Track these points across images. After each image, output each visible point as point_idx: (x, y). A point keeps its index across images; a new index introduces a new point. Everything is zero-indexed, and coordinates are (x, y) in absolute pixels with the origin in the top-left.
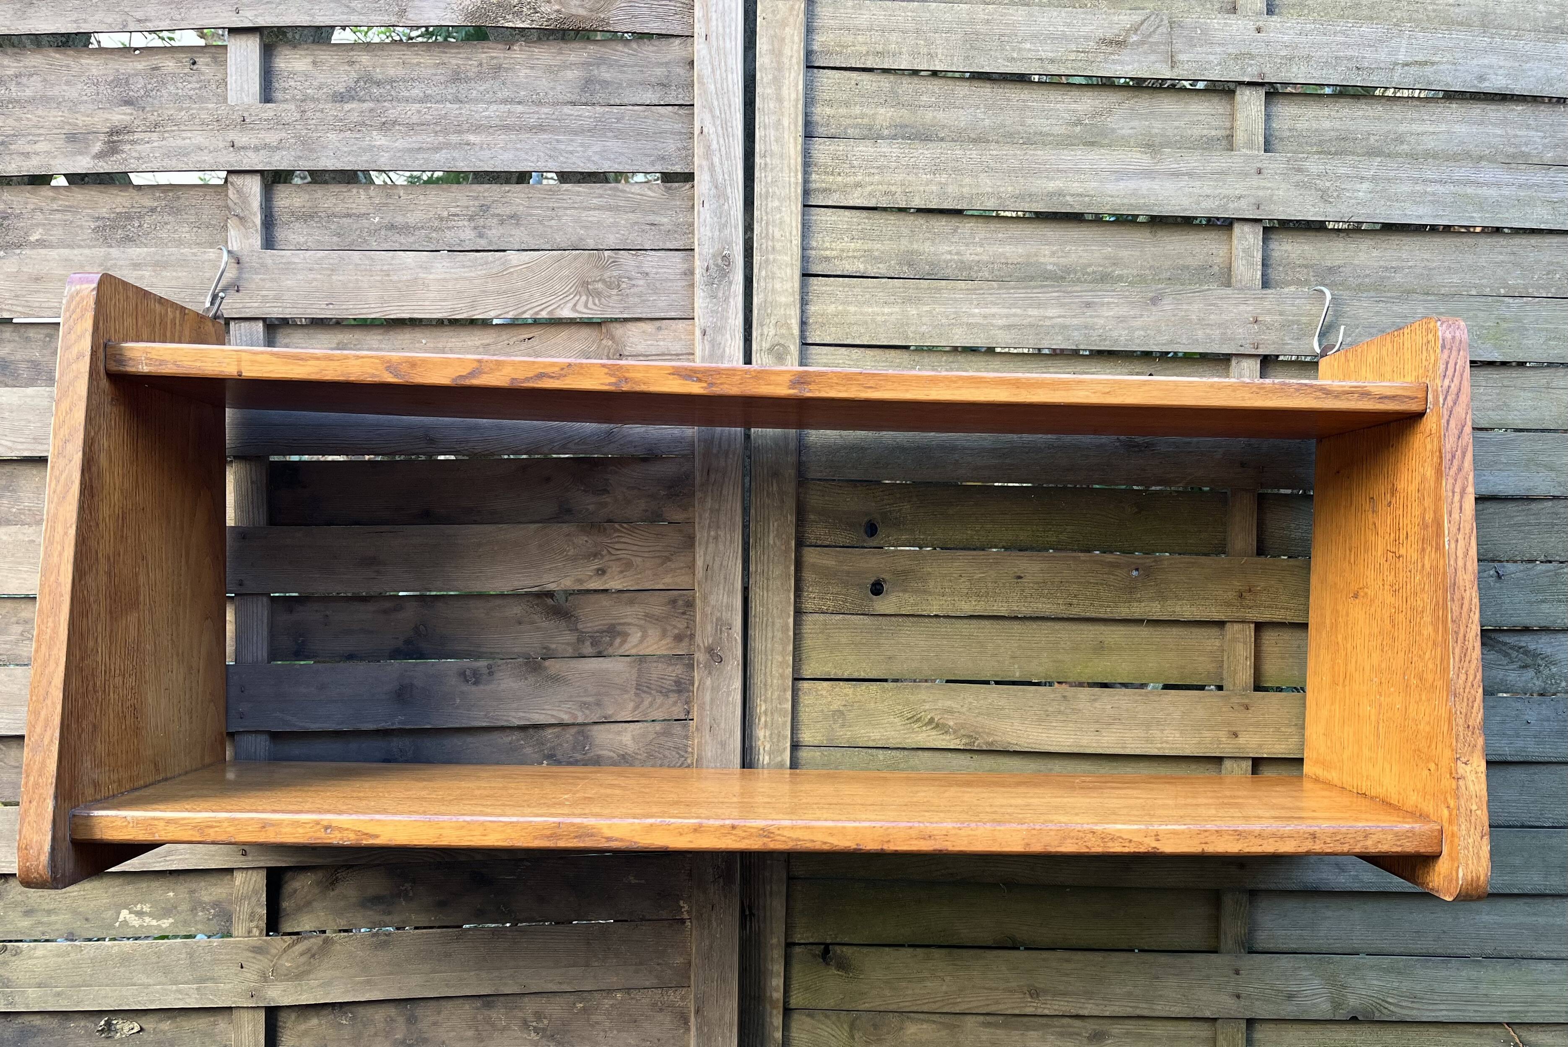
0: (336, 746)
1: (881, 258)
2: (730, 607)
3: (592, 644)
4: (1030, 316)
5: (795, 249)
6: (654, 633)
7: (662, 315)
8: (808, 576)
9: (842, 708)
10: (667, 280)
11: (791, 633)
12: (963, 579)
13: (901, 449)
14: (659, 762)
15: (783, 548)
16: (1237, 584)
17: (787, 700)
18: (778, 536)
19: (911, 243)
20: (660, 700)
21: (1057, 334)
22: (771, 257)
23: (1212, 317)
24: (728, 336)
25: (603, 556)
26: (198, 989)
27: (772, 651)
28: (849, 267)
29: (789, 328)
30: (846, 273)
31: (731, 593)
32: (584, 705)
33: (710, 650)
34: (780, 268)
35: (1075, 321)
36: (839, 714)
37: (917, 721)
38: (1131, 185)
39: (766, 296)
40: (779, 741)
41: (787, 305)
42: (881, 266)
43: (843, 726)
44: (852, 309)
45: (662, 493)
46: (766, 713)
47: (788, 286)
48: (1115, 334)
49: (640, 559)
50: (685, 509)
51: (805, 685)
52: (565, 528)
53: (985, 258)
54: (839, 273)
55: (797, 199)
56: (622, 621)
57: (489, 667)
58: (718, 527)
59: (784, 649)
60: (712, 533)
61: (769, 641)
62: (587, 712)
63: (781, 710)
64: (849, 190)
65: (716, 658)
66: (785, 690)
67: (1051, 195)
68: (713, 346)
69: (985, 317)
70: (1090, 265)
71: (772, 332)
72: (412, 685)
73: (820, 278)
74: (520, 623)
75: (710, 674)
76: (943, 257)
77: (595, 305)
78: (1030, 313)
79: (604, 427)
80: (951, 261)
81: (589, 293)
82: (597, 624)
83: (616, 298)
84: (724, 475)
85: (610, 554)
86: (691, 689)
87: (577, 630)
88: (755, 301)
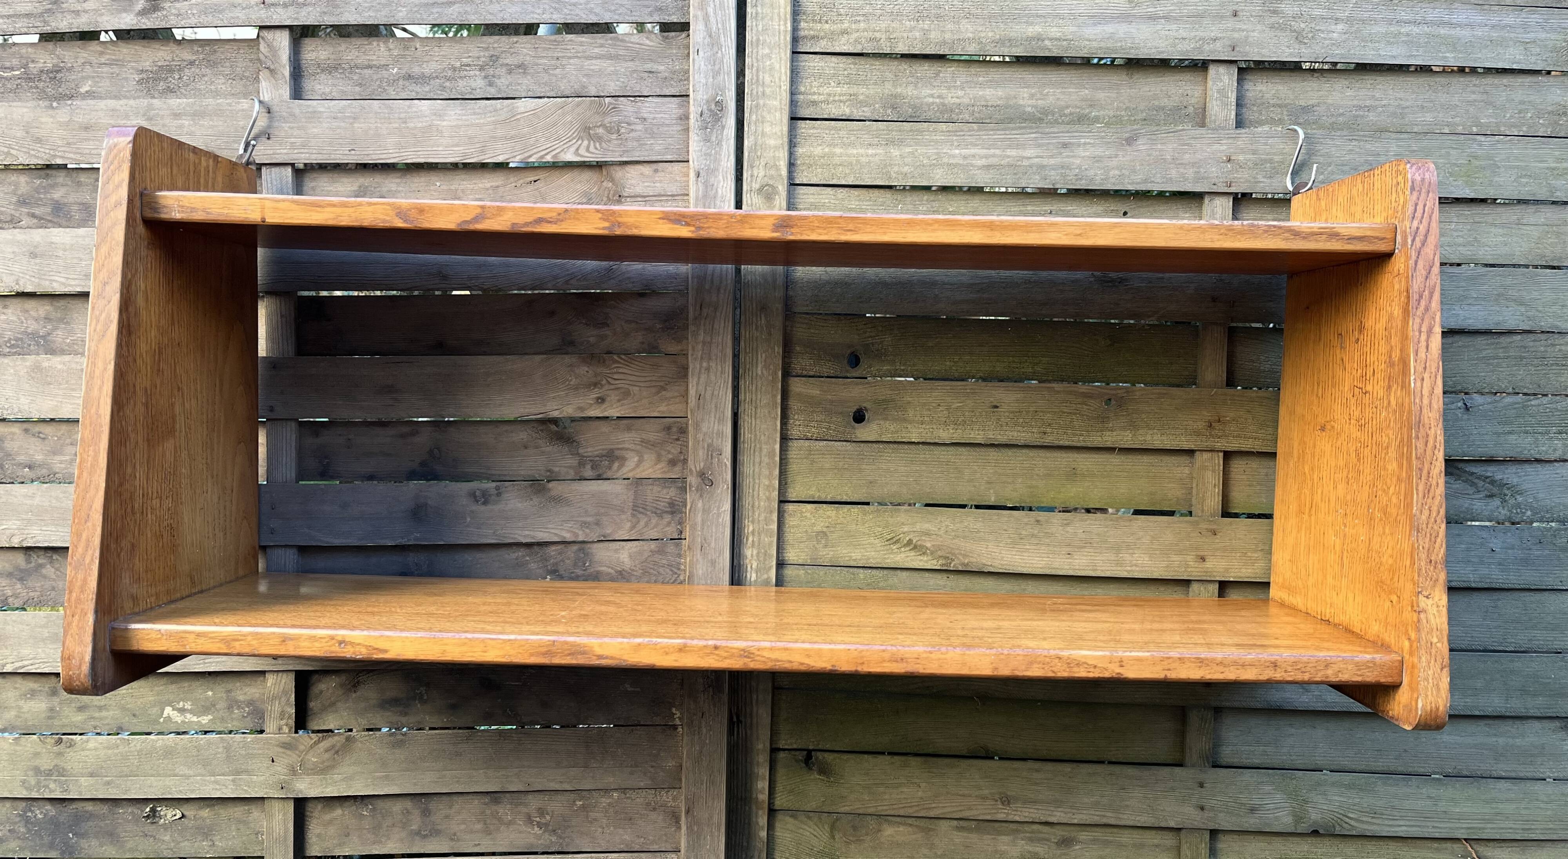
1: (866, 101)
2: (720, 434)
3: (592, 468)
4: (1009, 157)
5: (784, 94)
6: (649, 457)
7: (659, 158)
8: (794, 404)
9: (825, 529)
10: (663, 125)
11: (777, 459)
12: (941, 408)
13: (883, 284)
14: (654, 578)
15: (770, 378)
16: (1207, 415)
17: (773, 521)
18: (766, 367)
19: (895, 86)
20: (654, 521)
21: (1034, 174)
22: (761, 102)
23: (1187, 156)
24: (721, 177)
25: (602, 386)
26: (234, 780)
27: (760, 475)
28: (835, 112)
29: (778, 169)
30: (832, 116)
31: (721, 420)
32: (585, 525)
33: (702, 475)
34: (770, 112)
35: (1052, 161)
36: (822, 535)
37: (895, 543)
38: (1109, 28)
39: (756, 139)
40: (765, 560)
41: (776, 148)
42: (865, 109)
43: (826, 546)
44: (838, 150)
45: (658, 326)
46: (753, 533)
47: (777, 129)
48: (1091, 173)
49: (637, 388)
50: (679, 341)
51: (790, 507)
52: (567, 359)
53: (966, 101)
54: (826, 116)
55: (786, 46)
56: (620, 446)
57: (497, 488)
58: (710, 359)
59: (771, 474)
60: (705, 364)
61: (757, 465)
62: (588, 531)
63: (767, 530)
64: (835, 37)
65: (707, 482)
66: (771, 512)
67: (1030, 39)
68: (706, 187)
69: (965, 158)
70: (1067, 107)
71: (762, 174)
72: (427, 504)
73: (808, 122)
74: (526, 448)
75: (701, 496)
76: (926, 100)
77: (596, 148)
78: (1008, 154)
79: (604, 264)
80: (933, 103)
81: (591, 138)
82: (596, 448)
83: (616, 142)
84: (716, 309)
85: (609, 383)
86: (684, 510)
87: (578, 454)
88: (746, 144)
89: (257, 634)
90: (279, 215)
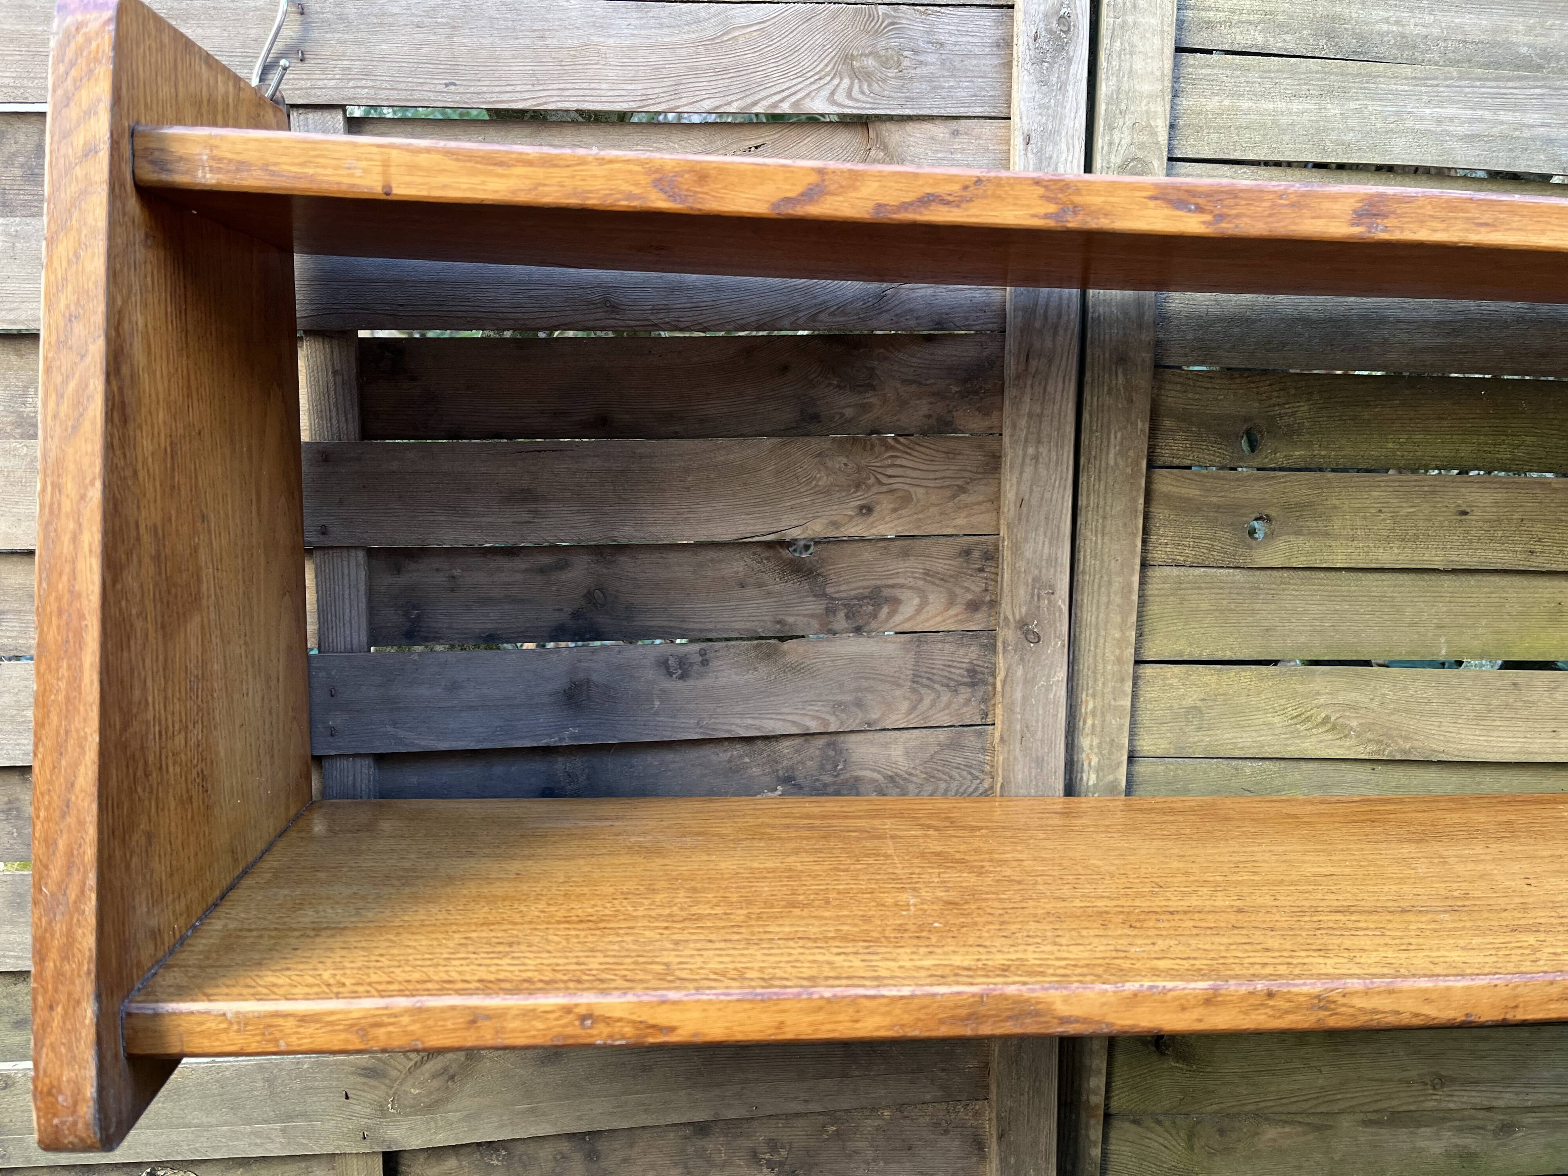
0: (472, 772)
1: (1288, 25)
2: (1052, 561)
3: (847, 617)
4: (1502, 123)
6: (937, 599)
7: (962, 111)
8: (1160, 512)
9: (1199, 704)
10: (970, 54)
11: (1135, 597)
12: (1382, 516)
13: (1303, 325)
14: (943, 786)
15: (1129, 470)
17: (1124, 693)
18: (1120, 454)
20: (945, 698)
21: (1538, 151)
22: (1130, 19)
24: (1064, 146)
25: (869, 487)
26: (283, 1130)
27: (1107, 622)
28: (1242, 41)
29: (1153, 134)
31: (1054, 539)
32: (839, 707)
33: (1023, 626)
34: (1143, 37)
36: (1195, 711)
37: (1304, 721)
39: (1118, 82)
40: (1111, 753)
41: (1152, 97)
42: (1288, 37)
43: (1200, 729)
44: (1245, 104)
45: (954, 389)
46: (1093, 713)
47: (1154, 66)
49: (922, 491)
50: (986, 412)
51: (1148, 671)
52: (816, 444)
53: (1436, 31)
54: (1226, 47)
56: (891, 582)
57: (703, 653)
58: (1039, 442)
59: (1124, 621)
60: (1031, 451)
61: (1103, 608)
62: (844, 716)
63: (1116, 708)
65: (1031, 637)
66: (1122, 680)
68: (1041, 161)
69: (1439, 122)
71: (1126, 140)
72: (588, 681)
73: (1198, 55)
74: (743, 586)
75: (1022, 659)
76: (1377, 27)
77: (863, 91)
78: (1502, 118)
79: (874, 287)
80: (1388, 33)
81: (855, 74)
82: (854, 585)
83: (893, 82)
84: (1050, 361)
85: (879, 482)
86: (991, 680)
87: (825, 594)
88: (1104, 89)
89: (421, 1010)
90: (419, 180)
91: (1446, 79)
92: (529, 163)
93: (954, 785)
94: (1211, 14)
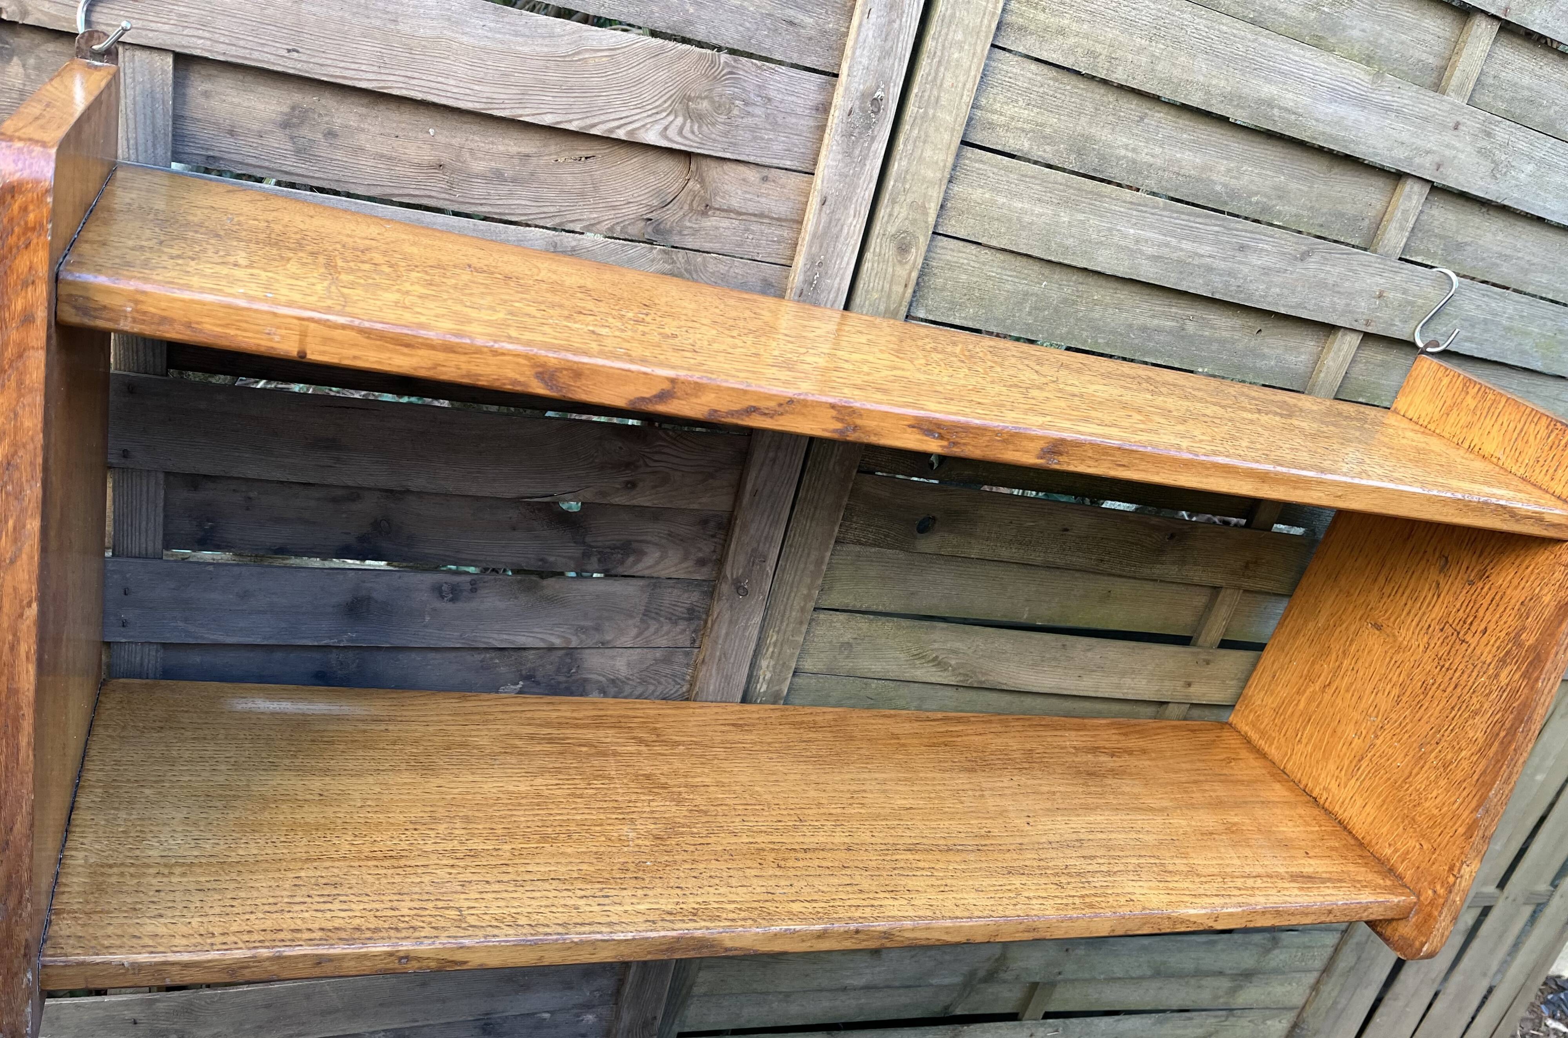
1: (1051, 137)
2: (770, 536)
3: (599, 561)
4: (1182, 250)
5: (964, 107)
6: (675, 554)
7: (775, 162)
8: (857, 505)
9: (851, 641)
10: (792, 113)
11: (825, 565)
12: (1011, 526)
14: (652, 688)
15: (843, 473)
16: (1248, 555)
17: (800, 631)
19: (1090, 123)
20: (666, 628)
21: (1200, 276)
22: (931, 112)
23: (1347, 284)
24: (852, 212)
25: (637, 468)
27: (800, 583)
28: (1011, 144)
29: (925, 214)
30: (1007, 150)
31: (775, 522)
32: (581, 629)
33: (737, 583)
34: (937, 130)
35: (1222, 265)
36: (847, 646)
37: (923, 657)
38: (1341, 110)
39: (910, 164)
40: (781, 670)
41: (932, 183)
42: (1048, 148)
43: (847, 657)
44: (1001, 200)
46: (775, 644)
47: (940, 157)
48: (1253, 286)
49: (679, 474)
51: (822, 616)
52: (598, 428)
53: (1159, 162)
54: (999, 148)
55: (987, 37)
56: (639, 538)
58: (779, 448)
59: (812, 582)
60: (771, 454)
61: (800, 572)
62: (583, 637)
63: (792, 641)
64: (1048, 36)
65: (742, 589)
66: (802, 622)
67: (1260, 102)
68: (830, 223)
69: (1137, 242)
70: (1256, 194)
71: (903, 215)
73: (977, 150)
74: (514, 529)
75: (731, 606)
76: (1118, 151)
77: (693, 132)
78: (1183, 246)
80: (1124, 157)
81: (689, 114)
83: (722, 127)
85: (646, 465)
86: (705, 617)
87: (584, 543)
88: (895, 167)
90: (333, 350)
91: (1154, 207)
92: (432, 347)
93: (660, 689)
94: (995, 117)
